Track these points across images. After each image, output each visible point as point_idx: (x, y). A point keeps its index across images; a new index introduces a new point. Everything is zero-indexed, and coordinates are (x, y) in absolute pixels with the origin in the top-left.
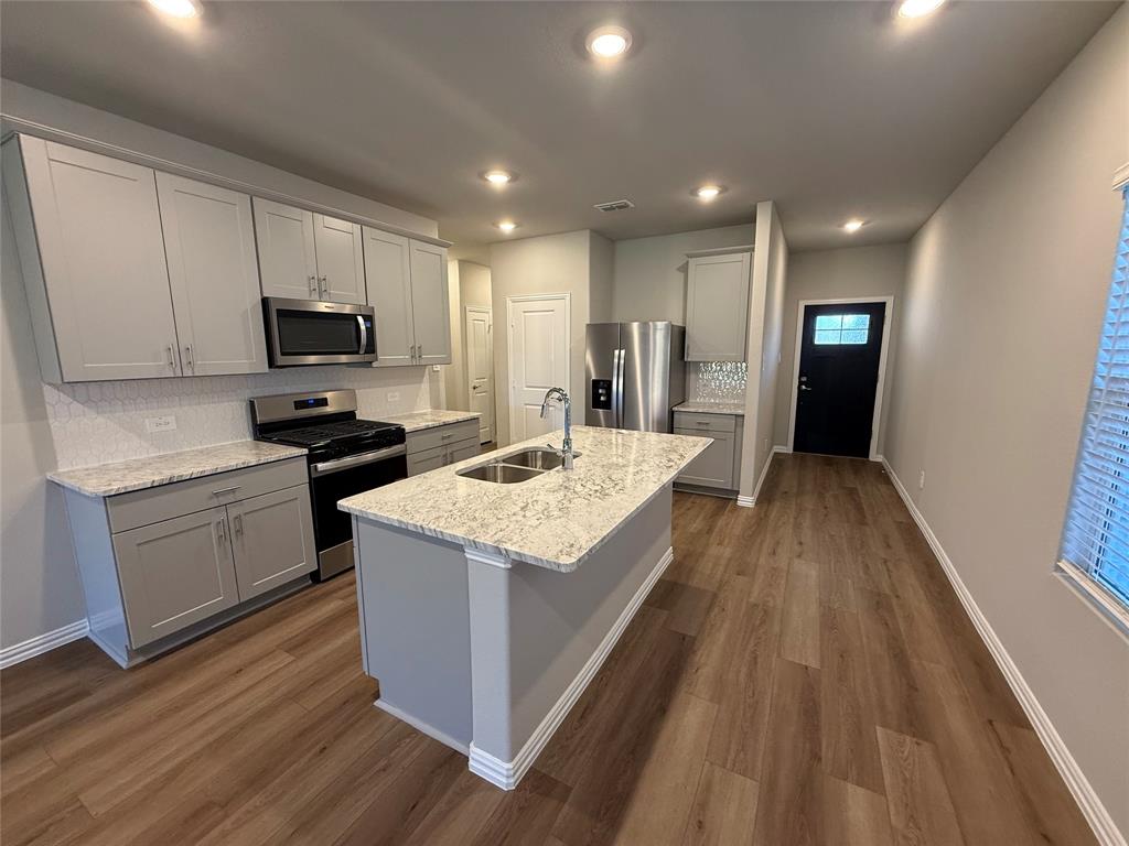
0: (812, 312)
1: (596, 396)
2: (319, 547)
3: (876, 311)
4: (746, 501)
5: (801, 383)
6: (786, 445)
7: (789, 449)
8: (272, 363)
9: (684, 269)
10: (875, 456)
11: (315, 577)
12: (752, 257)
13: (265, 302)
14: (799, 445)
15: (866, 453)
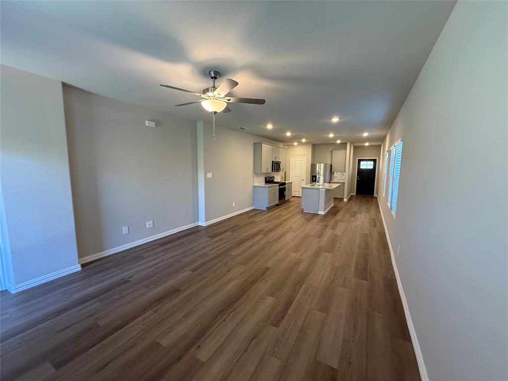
0: (360, 161)
1: (313, 179)
2: (279, 200)
3: (375, 161)
4: (345, 200)
5: (357, 178)
6: (354, 193)
7: (355, 194)
8: (272, 171)
9: (332, 152)
10: (375, 195)
11: (277, 205)
12: (346, 152)
13: (273, 161)
14: (357, 193)
15: (373, 194)
